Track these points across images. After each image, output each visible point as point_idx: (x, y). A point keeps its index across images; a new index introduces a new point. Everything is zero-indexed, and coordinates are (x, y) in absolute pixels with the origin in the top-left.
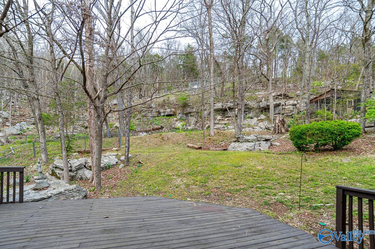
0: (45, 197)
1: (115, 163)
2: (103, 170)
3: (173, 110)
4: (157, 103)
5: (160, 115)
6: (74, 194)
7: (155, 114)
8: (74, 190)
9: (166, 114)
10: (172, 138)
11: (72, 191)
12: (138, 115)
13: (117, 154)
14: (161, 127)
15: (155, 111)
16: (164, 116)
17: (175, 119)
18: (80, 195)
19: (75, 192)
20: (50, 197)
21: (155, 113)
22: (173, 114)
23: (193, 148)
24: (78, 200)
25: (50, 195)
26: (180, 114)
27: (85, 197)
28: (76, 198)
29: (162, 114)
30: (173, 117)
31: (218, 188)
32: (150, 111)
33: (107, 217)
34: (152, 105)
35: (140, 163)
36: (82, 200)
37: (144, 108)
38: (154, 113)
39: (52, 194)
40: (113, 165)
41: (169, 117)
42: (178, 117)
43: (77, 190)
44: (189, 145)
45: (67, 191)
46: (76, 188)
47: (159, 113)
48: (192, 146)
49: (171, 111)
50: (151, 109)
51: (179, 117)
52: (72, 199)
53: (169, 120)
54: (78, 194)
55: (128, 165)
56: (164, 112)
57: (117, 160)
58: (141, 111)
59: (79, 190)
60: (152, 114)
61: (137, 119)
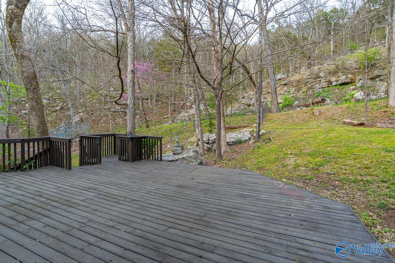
0: (174, 159)
1: (247, 138)
2: (235, 144)
3: (350, 76)
4: (328, 71)
5: (332, 85)
6: (192, 160)
7: (325, 85)
8: (193, 157)
9: (339, 82)
10: (326, 112)
11: (191, 158)
12: (304, 88)
13: (253, 130)
14: (322, 100)
15: (325, 81)
16: (336, 85)
17: (352, 87)
18: (196, 161)
19: (193, 159)
20: (177, 160)
21: (325, 83)
22: (350, 81)
23: (350, 124)
24: (195, 165)
25: (177, 158)
26: (361, 80)
27: (201, 163)
28: (194, 163)
29: (334, 84)
30: (349, 85)
31: (329, 174)
32: (317, 82)
33: (193, 179)
34: (321, 74)
35: (270, 139)
36: (198, 166)
37: (310, 79)
38: (323, 84)
39: (179, 158)
40: (246, 140)
41: (343, 86)
42: (357, 84)
43: (195, 157)
44: (346, 120)
45: (188, 157)
46: (193, 156)
47: (330, 83)
48: (350, 122)
49: (347, 78)
50: (319, 80)
51: (359, 85)
52: (191, 164)
53: (343, 90)
54: (195, 161)
55: (258, 141)
56: (337, 81)
57: (250, 135)
58: (306, 83)
59: (196, 157)
60: (321, 84)
61: (302, 93)
